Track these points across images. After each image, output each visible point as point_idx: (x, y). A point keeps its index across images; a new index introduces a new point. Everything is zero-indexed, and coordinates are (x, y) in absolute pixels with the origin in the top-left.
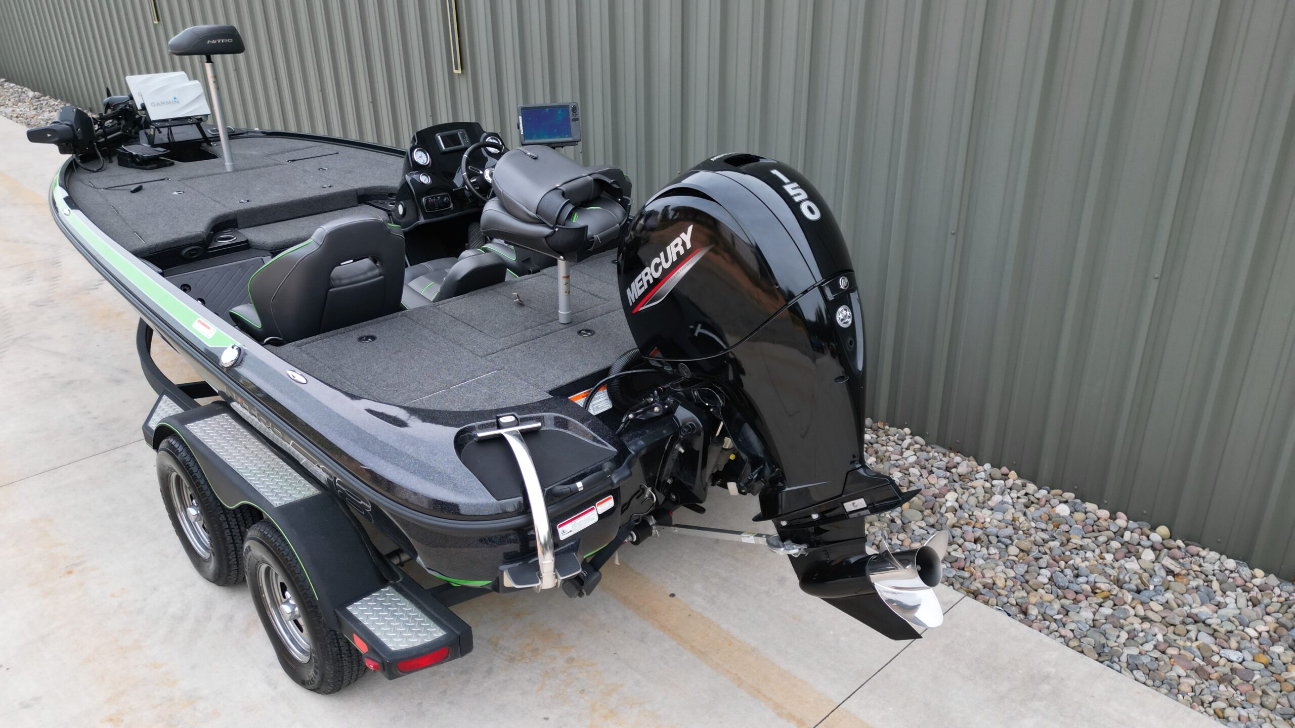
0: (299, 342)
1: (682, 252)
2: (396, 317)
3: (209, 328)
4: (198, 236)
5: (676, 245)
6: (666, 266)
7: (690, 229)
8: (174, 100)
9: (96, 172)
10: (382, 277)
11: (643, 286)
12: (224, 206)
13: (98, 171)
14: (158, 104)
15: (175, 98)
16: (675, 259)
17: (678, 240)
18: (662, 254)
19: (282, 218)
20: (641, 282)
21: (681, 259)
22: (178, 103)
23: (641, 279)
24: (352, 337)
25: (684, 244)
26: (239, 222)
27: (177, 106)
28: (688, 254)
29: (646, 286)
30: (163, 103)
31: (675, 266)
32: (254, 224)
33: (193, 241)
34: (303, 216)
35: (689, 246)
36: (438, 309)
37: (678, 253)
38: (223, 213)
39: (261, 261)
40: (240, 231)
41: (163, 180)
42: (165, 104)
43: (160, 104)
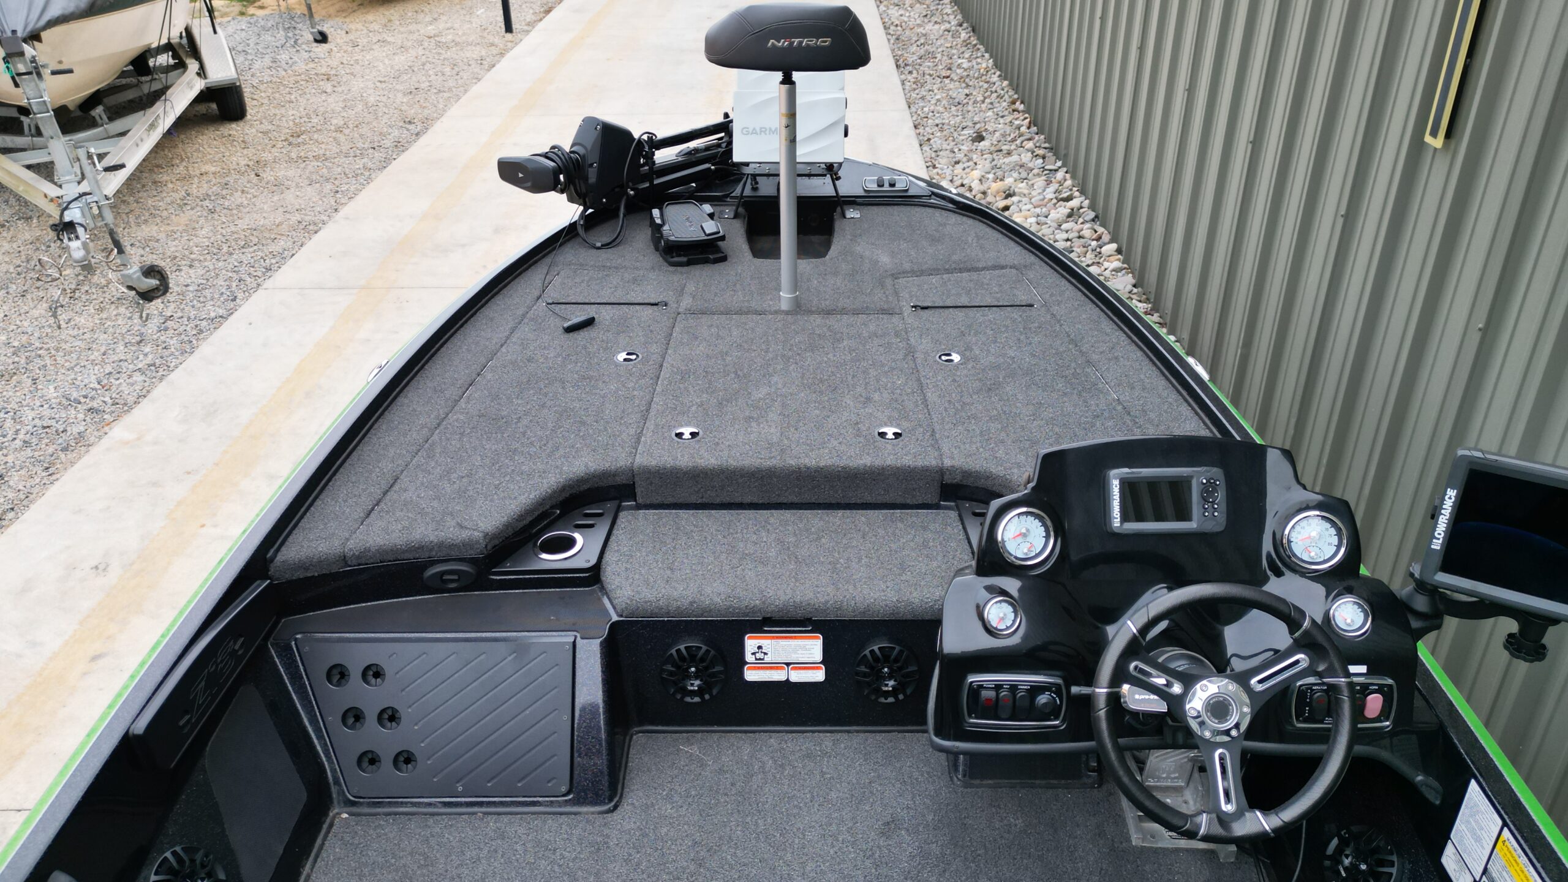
9: (598, 248)
13: (606, 246)
14: (754, 132)
30: (763, 131)
33: (455, 554)
38: (606, 467)
39: (569, 646)
40: (625, 517)
41: (656, 304)
42: (767, 132)
43: (758, 132)
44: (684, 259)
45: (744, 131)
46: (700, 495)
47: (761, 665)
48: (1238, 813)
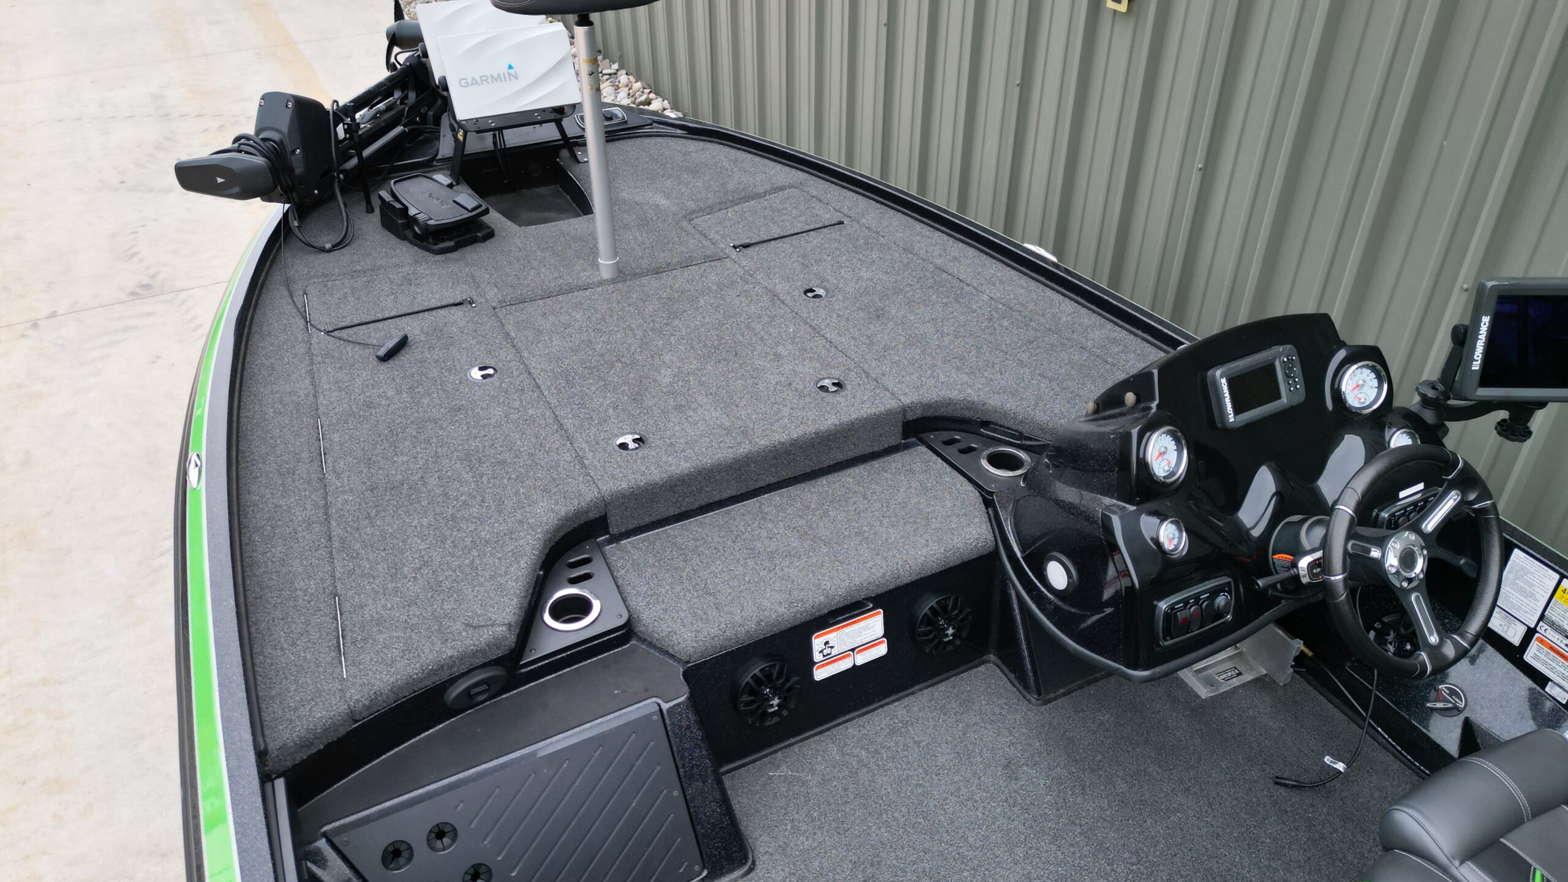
4: (495, 644)
8: (506, 70)
9: (329, 251)
13: (336, 247)
14: (474, 82)
15: (510, 67)
19: (717, 498)
22: (516, 77)
26: (613, 521)
27: (515, 86)
30: (484, 79)
32: (648, 519)
33: (479, 661)
39: (656, 717)
40: (614, 547)
41: (461, 304)
42: (490, 80)
43: (479, 81)
44: (451, 244)
45: (463, 83)
46: (679, 505)
47: (829, 659)
48: (1442, 642)
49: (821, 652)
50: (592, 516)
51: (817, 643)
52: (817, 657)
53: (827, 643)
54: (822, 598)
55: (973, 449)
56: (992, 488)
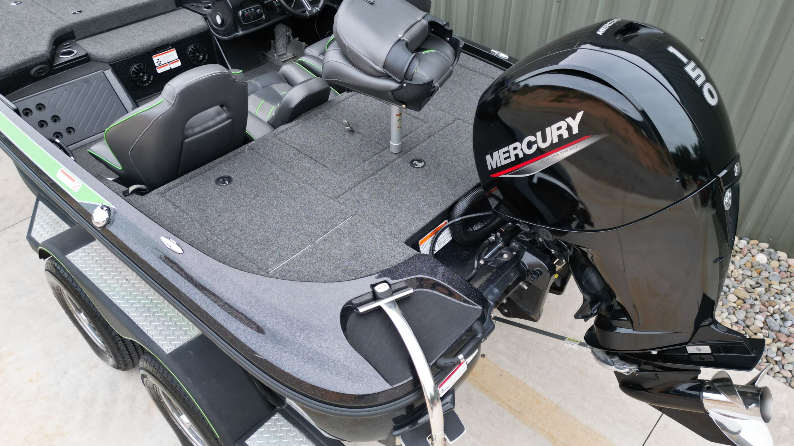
0: (161, 189)
1: (566, 135)
2: (244, 152)
3: (74, 181)
4: (42, 56)
5: (559, 128)
6: (543, 146)
7: (580, 115)
10: (230, 120)
11: (509, 157)
12: (60, 18)
16: (556, 140)
17: (562, 124)
18: (539, 134)
19: (112, 26)
20: (507, 155)
21: (562, 143)
23: (508, 152)
24: (210, 179)
25: (569, 128)
26: (76, 34)
28: (572, 139)
29: (513, 159)
31: (554, 148)
32: (89, 34)
33: (38, 61)
34: (131, 23)
35: (575, 131)
36: (279, 139)
37: (560, 136)
38: (61, 27)
39: (102, 75)
40: (79, 42)
46: (99, 29)
47: (162, 66)
48: (312, 9)
49: (157, 62)
50: (68, 31)
51: (155, 59)
52: (156, 65)
53: (158, 60)
54: (152, 43)
55: (199, 6)
56: (206, 14)
